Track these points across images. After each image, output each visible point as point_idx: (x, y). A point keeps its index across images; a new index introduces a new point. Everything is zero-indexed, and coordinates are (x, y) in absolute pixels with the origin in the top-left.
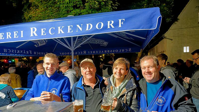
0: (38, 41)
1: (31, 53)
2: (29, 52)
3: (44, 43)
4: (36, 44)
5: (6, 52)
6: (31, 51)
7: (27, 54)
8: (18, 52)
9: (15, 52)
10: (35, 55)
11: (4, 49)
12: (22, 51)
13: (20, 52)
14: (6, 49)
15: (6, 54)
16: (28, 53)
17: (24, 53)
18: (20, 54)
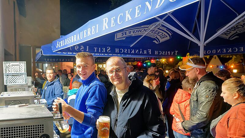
0: (157, 35)
1: (150, 53)
2: (147, 52)
3: (167, 37)
4: (155, 39)
5: (118, 52)
6: (150, 50)
7: (145, 55)
8: (132, 52)
9: (129, 52)
10: (156, 55)
11: (116, 49)
12: (138, 50)
13: (135, 52)
14: (118, 49)
15: (122, 55)
16: (145, 52)
17: (140, 53)
18: (135, 54)
